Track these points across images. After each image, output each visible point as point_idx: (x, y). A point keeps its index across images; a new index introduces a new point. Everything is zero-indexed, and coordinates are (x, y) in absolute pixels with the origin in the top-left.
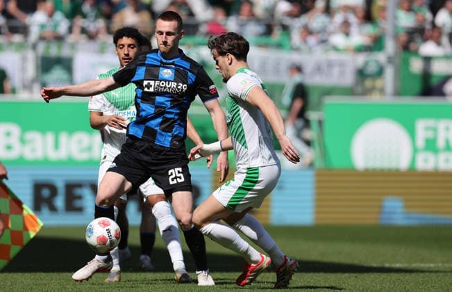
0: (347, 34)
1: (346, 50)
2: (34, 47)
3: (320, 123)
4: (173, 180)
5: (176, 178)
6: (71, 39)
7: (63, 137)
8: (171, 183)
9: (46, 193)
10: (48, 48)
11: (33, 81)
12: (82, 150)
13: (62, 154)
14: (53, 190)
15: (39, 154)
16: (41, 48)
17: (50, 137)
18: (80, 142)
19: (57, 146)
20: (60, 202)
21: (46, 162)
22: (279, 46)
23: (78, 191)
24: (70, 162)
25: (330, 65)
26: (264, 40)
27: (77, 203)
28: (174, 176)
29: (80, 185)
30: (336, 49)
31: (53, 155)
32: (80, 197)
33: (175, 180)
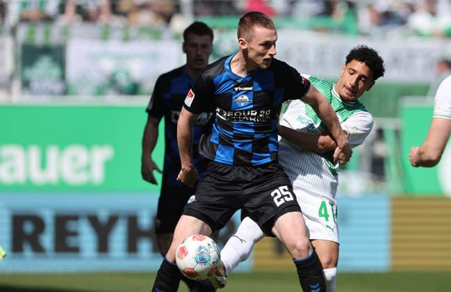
0: (433, 13)
1: (432, 35)
2: (13, 31)
3: (397, 133)
4: (279, 200)
5: (283, 196)
6: (63, 21)
7: (52, 153)
8: (278, 204)
9: (28, 228)
10: (32, 33)
11: (12, 77)
12: (78, 171)
13: (51, 175)
14: (39, 224)
15: (20, 176)
16: (23, 32)
17: (34, 153)
18: (74, 159)
19: (43, 164)
20: (47, 240)
21: (28, 187)
22: (343, 30)
23: (72, 226)
24: (62, 187)
25: (411, 55)
26: (322, 22)
27: (72, 241)
28: (279, 196)
29: (75, 218)
30: (418, 34)
31: (38, 177)
32: (75, 234)
33: (282, 200)
